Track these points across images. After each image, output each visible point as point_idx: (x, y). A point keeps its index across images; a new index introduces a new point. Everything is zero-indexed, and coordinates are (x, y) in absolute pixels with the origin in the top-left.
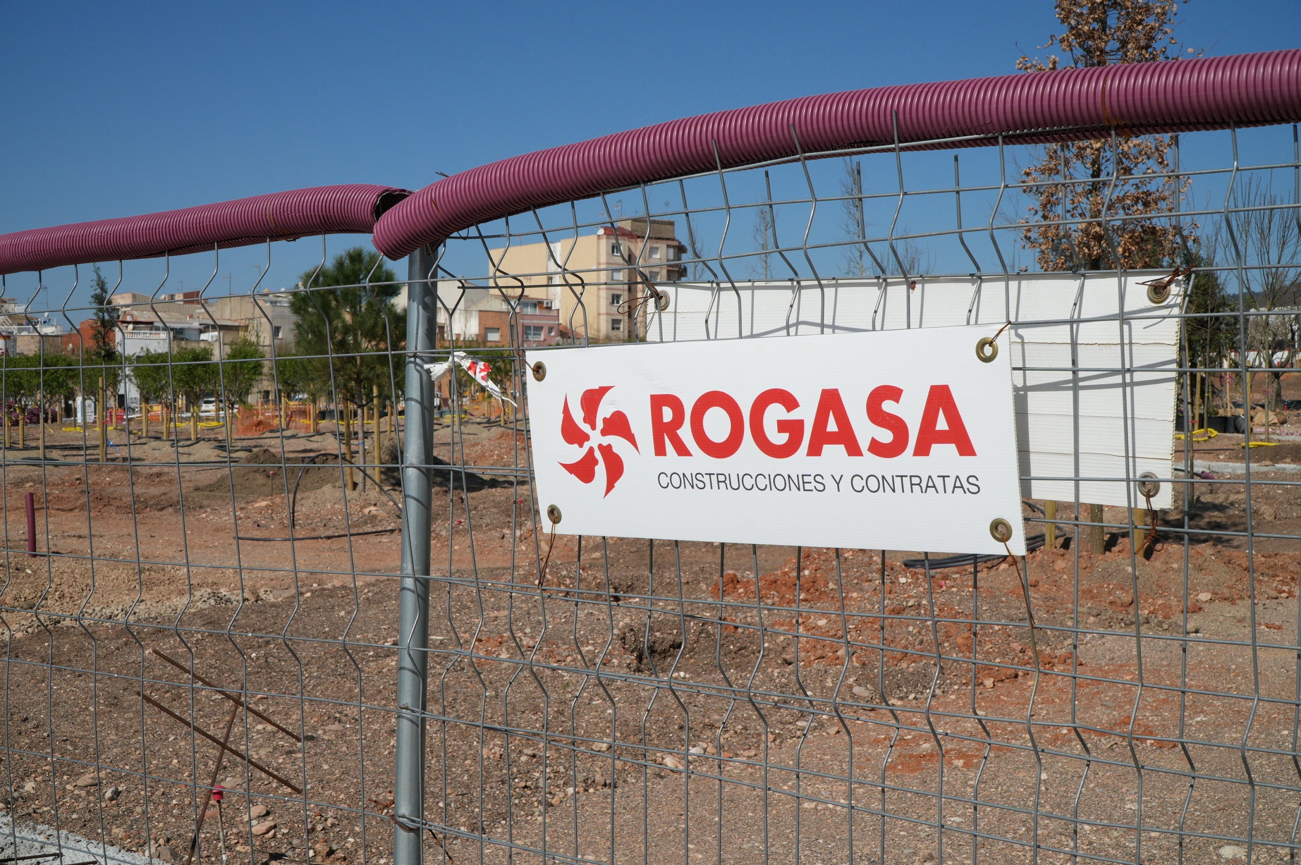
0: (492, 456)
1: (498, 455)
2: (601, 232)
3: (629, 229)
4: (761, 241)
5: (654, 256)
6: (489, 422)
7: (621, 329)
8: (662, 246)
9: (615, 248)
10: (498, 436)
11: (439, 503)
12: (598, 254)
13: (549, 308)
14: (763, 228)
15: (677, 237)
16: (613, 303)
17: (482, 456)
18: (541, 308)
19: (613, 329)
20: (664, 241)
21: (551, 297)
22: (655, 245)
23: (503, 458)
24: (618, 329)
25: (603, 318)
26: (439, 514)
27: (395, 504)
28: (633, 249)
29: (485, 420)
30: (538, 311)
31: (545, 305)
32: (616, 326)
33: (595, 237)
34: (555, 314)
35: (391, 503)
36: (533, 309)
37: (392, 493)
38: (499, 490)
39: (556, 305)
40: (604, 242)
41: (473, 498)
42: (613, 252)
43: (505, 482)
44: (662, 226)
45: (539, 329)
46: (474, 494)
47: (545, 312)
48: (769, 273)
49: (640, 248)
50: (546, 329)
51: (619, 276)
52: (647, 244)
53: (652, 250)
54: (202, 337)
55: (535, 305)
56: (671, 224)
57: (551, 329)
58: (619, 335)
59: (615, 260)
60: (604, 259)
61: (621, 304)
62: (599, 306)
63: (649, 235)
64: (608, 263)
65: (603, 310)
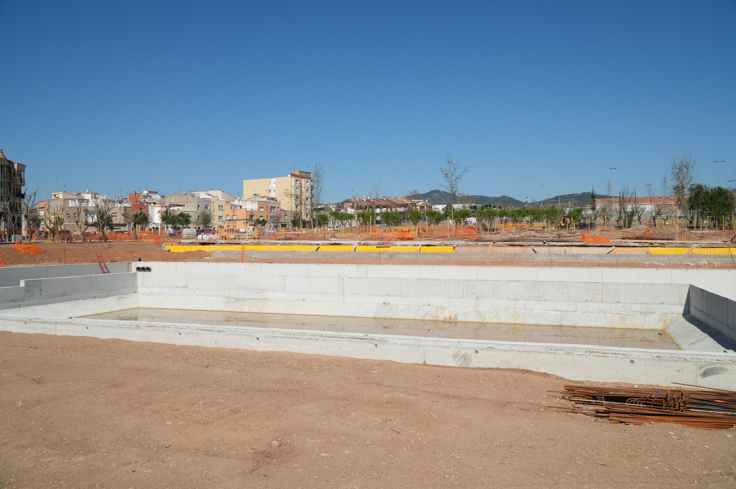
2: (290, 175)
3: (300, 175)
5: (307, 184)
8: (309, 181)
9: (297, 181)
12: (291, 183)
13: (276, 201)
15: (312, 177)
16: (296, 199)
18: (274, 200)
20: (309, 179)
21: (274, 197)
24: (297, 208)
25: (293, 205)
28: (301, 181)
30: (273, 202)
31: (275, 200)
33: (288, 177)
34: (279, 202)
44: (307, 174)
45: (275, 207)
47: (275, 202)
49: (303, 181)
50: (277, 208)
51: (298, 190)
52: (306, 180)
53: (307, 182)
54: (171, 208)
55: (272, 200)
56: (310, 173)
57: (278, 208)
58: (298, 210)
59: (297, 184)
60: (293, 184)
61: (298, 199)
62: (291, 200)
63: (305, 177)
64: (295, 186)
65: (293, 201)
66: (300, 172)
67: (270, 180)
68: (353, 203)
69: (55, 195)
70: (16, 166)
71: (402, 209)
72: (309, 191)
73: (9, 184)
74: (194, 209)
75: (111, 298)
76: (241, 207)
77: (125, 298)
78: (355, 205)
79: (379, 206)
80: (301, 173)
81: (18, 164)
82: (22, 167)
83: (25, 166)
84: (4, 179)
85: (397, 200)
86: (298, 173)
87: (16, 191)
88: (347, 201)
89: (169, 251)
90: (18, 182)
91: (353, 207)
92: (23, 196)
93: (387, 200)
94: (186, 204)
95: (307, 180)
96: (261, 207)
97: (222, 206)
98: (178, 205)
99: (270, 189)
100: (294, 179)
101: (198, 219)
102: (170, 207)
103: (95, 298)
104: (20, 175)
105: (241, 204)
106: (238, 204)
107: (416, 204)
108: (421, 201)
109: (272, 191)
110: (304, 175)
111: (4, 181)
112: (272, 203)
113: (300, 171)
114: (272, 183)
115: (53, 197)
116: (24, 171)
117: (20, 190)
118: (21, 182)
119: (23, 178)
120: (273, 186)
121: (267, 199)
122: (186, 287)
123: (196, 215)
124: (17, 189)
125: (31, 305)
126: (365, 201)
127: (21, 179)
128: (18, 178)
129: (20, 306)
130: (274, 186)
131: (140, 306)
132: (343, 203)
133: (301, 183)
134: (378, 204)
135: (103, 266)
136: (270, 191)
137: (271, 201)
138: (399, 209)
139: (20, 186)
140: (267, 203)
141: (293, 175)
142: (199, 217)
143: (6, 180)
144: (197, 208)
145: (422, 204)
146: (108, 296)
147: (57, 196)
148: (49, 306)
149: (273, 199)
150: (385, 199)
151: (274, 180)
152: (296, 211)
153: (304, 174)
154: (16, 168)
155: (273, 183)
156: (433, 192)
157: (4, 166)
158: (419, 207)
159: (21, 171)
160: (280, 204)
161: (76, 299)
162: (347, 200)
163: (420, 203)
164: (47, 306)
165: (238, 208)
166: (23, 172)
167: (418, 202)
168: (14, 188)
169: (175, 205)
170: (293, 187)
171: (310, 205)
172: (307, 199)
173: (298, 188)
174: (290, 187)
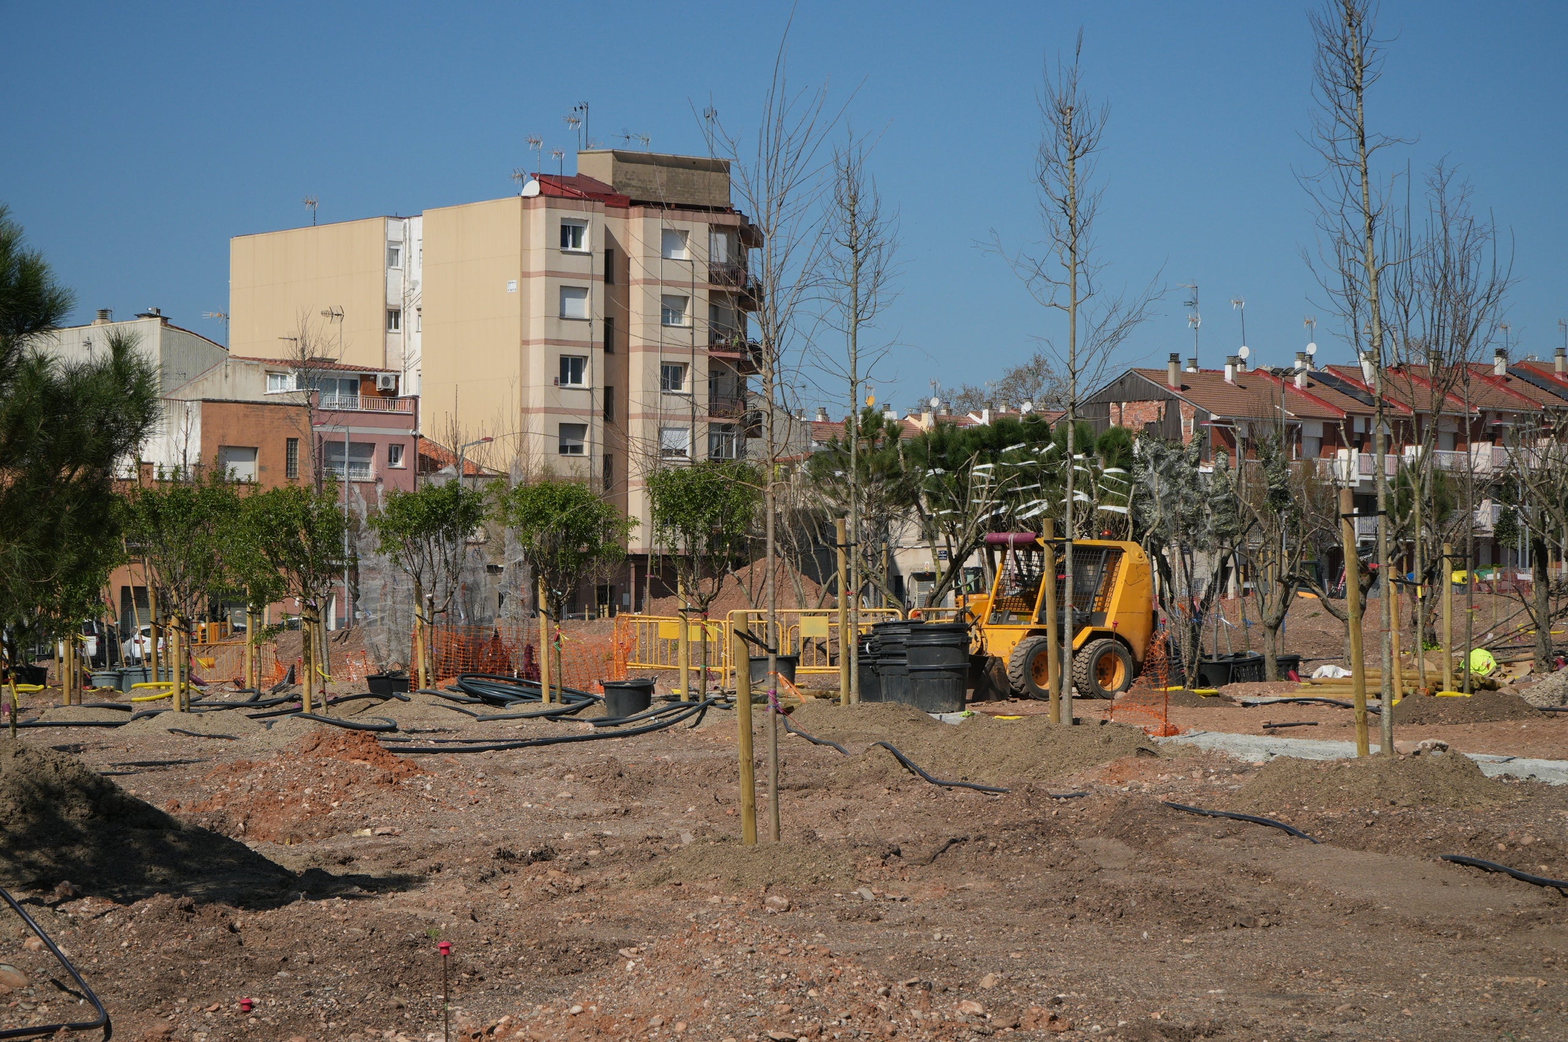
0: (296, 801)
1: (312, 799)
2: (532, 188)
3: (609, 182)
4: (1060, 192)
5: (675, 254)
6: (255, 702)
7: (586, 452)
8: (698, 228)
9: (569, 233)
10: (306, 745)
11: (174, 944)
12: (525, 250)
13: (391, 394)
14: (1064, 154)
15: (739, 202)
16: (564, 379)
17: (269, 801)
18: (369, 392)
19: (563, 449)
20: (703, 215)
21: (394, 364)
22: (679, 225)
23: (328, 808)
24: (577, 449)
25: (537, 422)
26: (178, 980)
27: (50, 946)
28: (619, 237)
29: (245, 698)
30: (360, 402)
31: (380, 385)
32: (570, 442)
33: (517, 202)
34: (408, 409)
35: (34, 943)
36: (347, 397)
37: (31, 910)
38: (339, 904)
39: (409, 386)
40: (539, 215)
41: (263, 928)
42: (564, 243)
43: (351, 880)
44: (697, 175)
45: (363, 449)
46: (266, 916)
47: (381, 405)
48: (1081, 278)
49: (638, 233)
50: (382, 451)
51: (580, 307)
52: (659, 222)
53: (672, 238)
55: (353, 386)
56: (722, 167)
57: (394, 452)
58: (581, 467)
59: (569, 264)
60: (538, 262)
61: (585, 382)
62: (524, 387)
63: (662, 196)
64: (549, 274)
65: (537, 397)
66: (620, 157)
67: (395, 229)
68: (1171, 402)
72: (695, 314)
80: (632, 167)
86: (600, 169)
96: (229, 451)
99: (394, 301)
109: (408, 320)
110: (674, 186)
112: (345, 416)
113: (629, 148)
136: (393, 316)
140: (292, 411)
141: (557, 187)
149: (364, 382)
151: (420, 229)
152: (560, 474)
153: (660, 175)
160: (420, 418)
162: (1129, 374)
170: (538, 287)
171: (702, 427)
172: (672, 375)
173: (580, 292)
174: (514, 286)
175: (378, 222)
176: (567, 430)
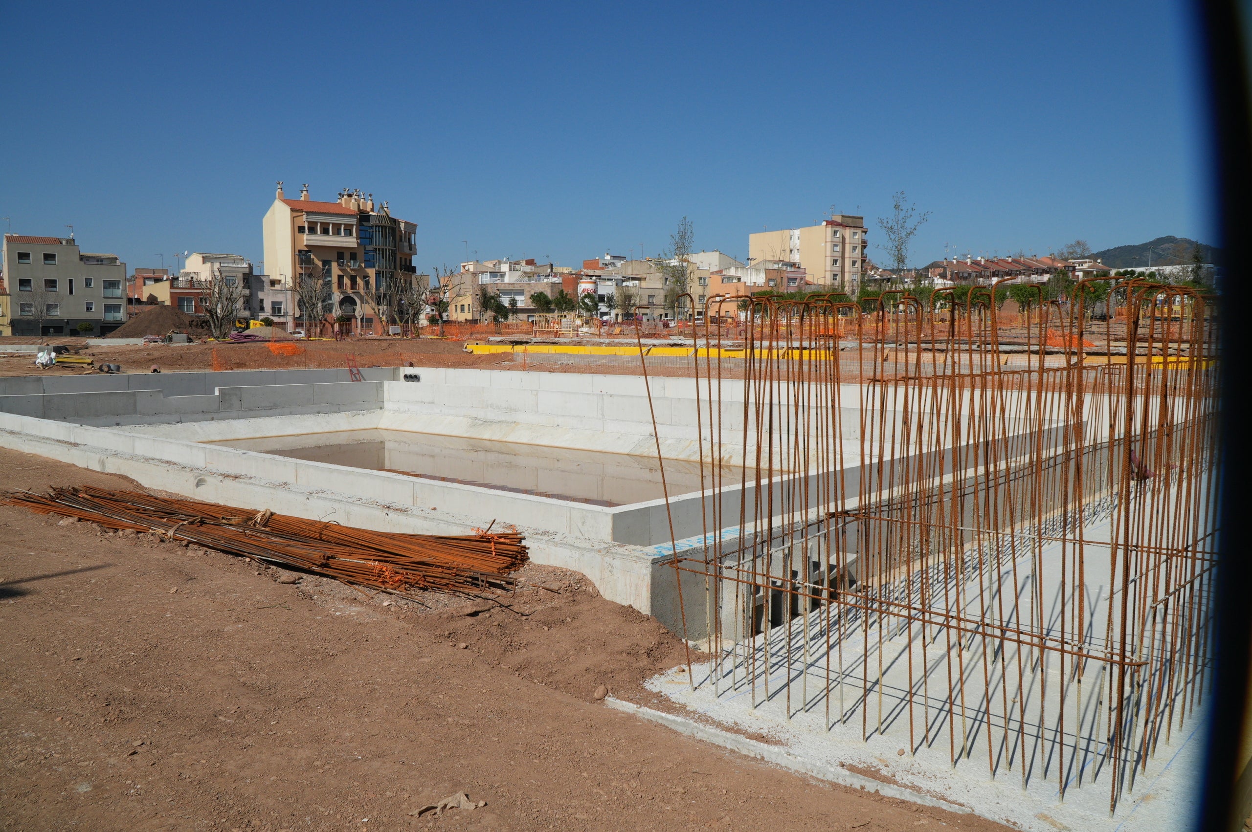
2: (825, 223)
3: (841, 222)
5: (854, 237)
7: (838, 279)
8: (858, 231)
9: (835, 232)
12: (826, 236)
13: (799, 268)
15: (865, 226)
16: (833, 264)
18: (795, 267)
19: (833, 279)
20: (859, 229)
21: (797, 261)
24: (836, 279)
25: (828, 273)
28: (844, 234)
30: (793, 269)
31: (797, 266)
32: (835, 277)
33: (824, 226)
34: (803, 270)
39: (800, 266)
42: (834, 236)
44: (856, 220)
45: (794, 280)
47: (796, 270)
49: (848, 232)
50: (798, 280)
51: (837, 249)
52: (853, 230)
53: (855, 234)
54: (624, 284)
56: (862, 218)
57: (801, 279)
58: (836, 283)
59: (835, 240)
60: (829, 239)
61: (838, 265)
62: (825, 266)
63: (851, 225)
64: (832, 242)
65: (828, 268)
66: (843, 216)
67: (792, 232)
68: (945, 269)
69: (464, 267)
70: (402, 226)
71: (1046, 278)
72: (858, 250)
73: (394, 254)
74: (659, 285)
75: (343, 414)
76: (739, 279)
77: (363, 415)
78: (949, 273)
79: (997, 273)
80: (845, 219)
81: (406, 223)
82: (411, 228)
83: (416, 226)
84: (386, 246)
85: (1037, 261)
86: (839, 219)
87: (403, 263)
88: (935, 265)
89: (472, 352)
90: (406, 250)
91: (943, 276)
92: (414, 270)
93: (1013, 261)
94: (648, 277)
95: (855, 231)
96: (770, 280)
97: (704, 279)
98: (634, 279)
99: (791, 248)
100: (830, 230)
101: (665, 301)
102: (623, 281)
103: (319, 413)
104: (409, 239)
105: (739, 274)
106: (734, 274)
107: (1074, 268)
108: (1086, 262)
109: (795, 252)
110: (853, 222)
111: (386, 249)
112: (791, 272)
113: (843, 214)
114: (795, 238)
115: (462, 270)
116: (415, 234)
117: (410, 261)
118: (410, 249)
119: (413, 243)
120: (796, 243)
121: (783, 265)
122: (433, 403)
123: (662, 294)
124: (406, 259)
125: (228, 419)
126: (969, 263)
127: (410, 245)
128: (406, 244)
129: (213, 419)
130: (798, 242)
131: (379, 426)
132: (926, 269)
133: (844, 239)
134: (994, 268)
135: (355, 371)
136: (791, 251)
137: (789, 269)
138: (1035, 278)
139: (411, 255)
140: (783, 271)
141: (830, 223)
142: (666, 297)
143: (388, 248)
144: (663, 282)
145: (1089, 267)
146: (339, 411)
147: (467, 268)
148: (252, 420)
149: (793, 265)
150: (1010, 260)
151: (797, 232)
152: (833, 285)
153: (850, 220)
154: (402, 229)
155: (797, 238)
156: (1160, 241)
157: (386, 227)
158: (1081, 274)
159: (410, 234)
160: (805, 273)
161: (291, 413)
162: (934, 262)
163: (1085, 266)
164: (249, 420)
165: (735, 281)
166: (413, 235)
167: (1081, 264)
168: (401, 258)
169: (629, 278)
170: (829, 245)
171: (860, 274)
172: (854, 263)
173: (837, 245)
174: (823, 244)
175: (788, 231)
176: (835, 275)
